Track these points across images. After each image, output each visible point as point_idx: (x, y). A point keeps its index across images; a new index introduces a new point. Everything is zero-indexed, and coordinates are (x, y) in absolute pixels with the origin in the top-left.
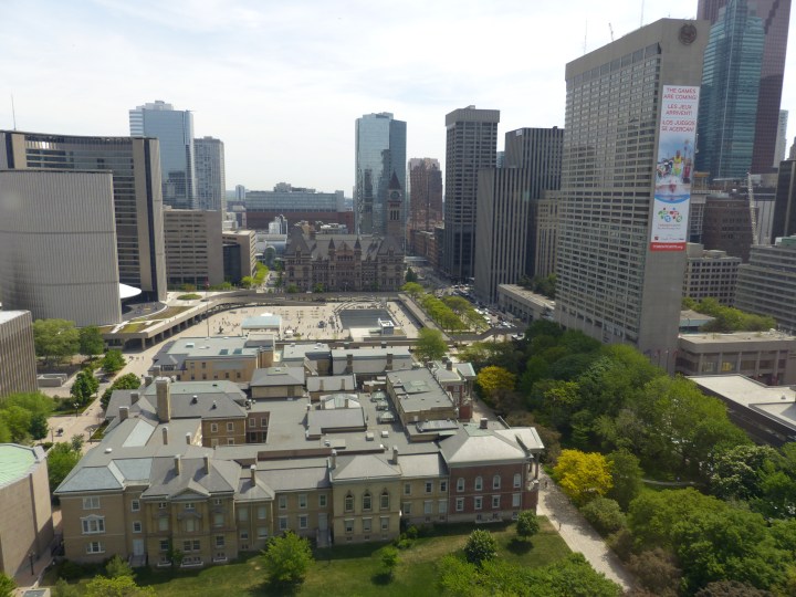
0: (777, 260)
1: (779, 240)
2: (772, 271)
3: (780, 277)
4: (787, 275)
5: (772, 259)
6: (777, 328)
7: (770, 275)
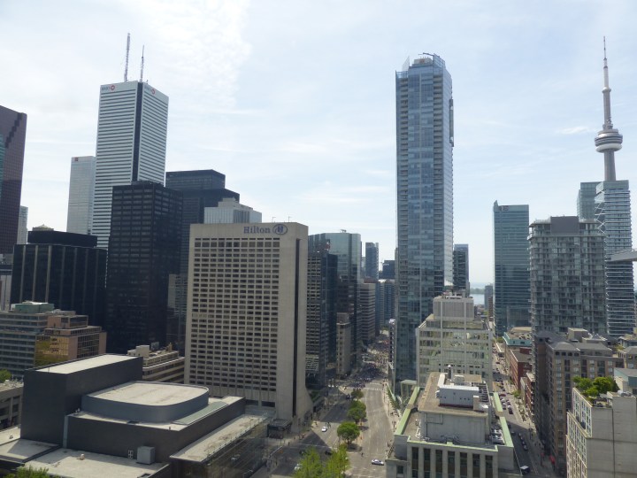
0: (12, 322)
1: (13, 306)
2: (8, 332)
3: (14, 336)
4: (20, 334)
5: (9, 322)
6: (11, 379)
7: (7, 335)
